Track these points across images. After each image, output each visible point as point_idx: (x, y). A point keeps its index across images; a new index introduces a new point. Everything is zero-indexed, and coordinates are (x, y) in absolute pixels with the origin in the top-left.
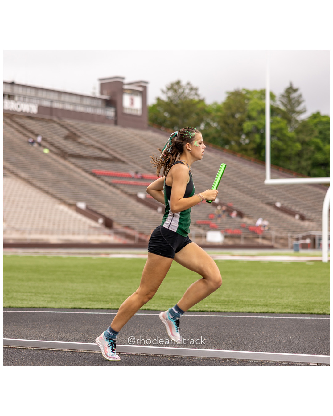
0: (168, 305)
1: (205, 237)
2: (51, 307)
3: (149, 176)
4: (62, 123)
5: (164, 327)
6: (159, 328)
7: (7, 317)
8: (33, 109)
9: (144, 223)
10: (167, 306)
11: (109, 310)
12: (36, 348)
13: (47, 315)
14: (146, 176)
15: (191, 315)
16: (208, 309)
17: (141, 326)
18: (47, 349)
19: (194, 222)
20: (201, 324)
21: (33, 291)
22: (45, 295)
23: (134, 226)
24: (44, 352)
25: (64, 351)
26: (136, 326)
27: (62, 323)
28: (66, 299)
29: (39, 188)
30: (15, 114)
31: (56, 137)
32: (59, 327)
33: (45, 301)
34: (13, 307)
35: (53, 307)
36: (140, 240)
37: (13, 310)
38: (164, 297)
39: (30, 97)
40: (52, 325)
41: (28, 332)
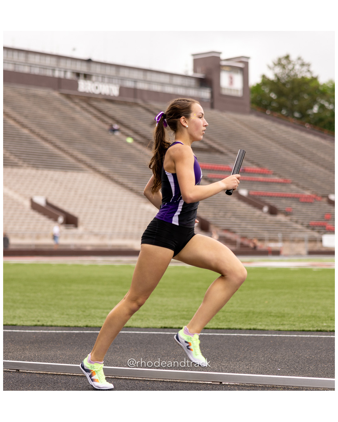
0: (278, 323)
1: (321, 241)
2: (137, 326)
3: (252, 169)
4: (147, 106)
5: (273, 350)
6: (268, 352)
7: (84, 339)
8: (113, 90)
9: (247, 225)
10: (277, 325)
11: (206, 330)
12: (118, 377)
13: (131, 336)
14: (249, 169)
15: (306, 336)
16: (327, 328)
17: (246, 349)
18: (132, 378)
19: (306, 223)
20: (318, 347)
23: (235, 228)
24: (128, 382)
25: (152, 380)
26: (239, 349)
27: (149, 346)
28: (155, 317)
29: (122, 185)
30: (93, 96)
31: (140, 123)
32: (146, 351)
34: (90, 327)
36: (242, 245)
37: (91, 330)
38: (272, 314)
39: (110, 77)
40: (138, 348)
41: (109, 357)
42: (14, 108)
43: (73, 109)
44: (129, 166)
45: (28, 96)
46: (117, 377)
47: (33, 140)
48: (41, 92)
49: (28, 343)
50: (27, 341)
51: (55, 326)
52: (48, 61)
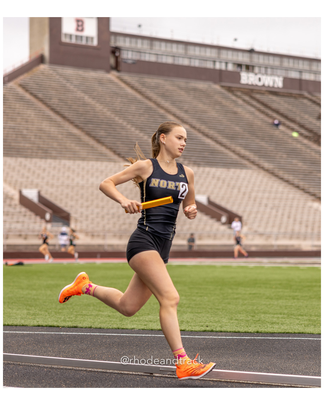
2: (310, 332)
21: (286, 311)
22: (300, 317)
29: (287, 181)
30: (256, 88)
31: (306, 116)
33: (301, 324)
34: (261, 333)
35: (312, 332)
39: (273, 68)
41: (283, 365)
42: (173, 103)
43: (234, 102)
44: (295, 161)
45: (187, 90)
46: (292, 385)
47: (194, 136)
48: (201, 85)
49: (199, 349)
50: (198, 347)
51: (225, 332)
52: (209, 53)
